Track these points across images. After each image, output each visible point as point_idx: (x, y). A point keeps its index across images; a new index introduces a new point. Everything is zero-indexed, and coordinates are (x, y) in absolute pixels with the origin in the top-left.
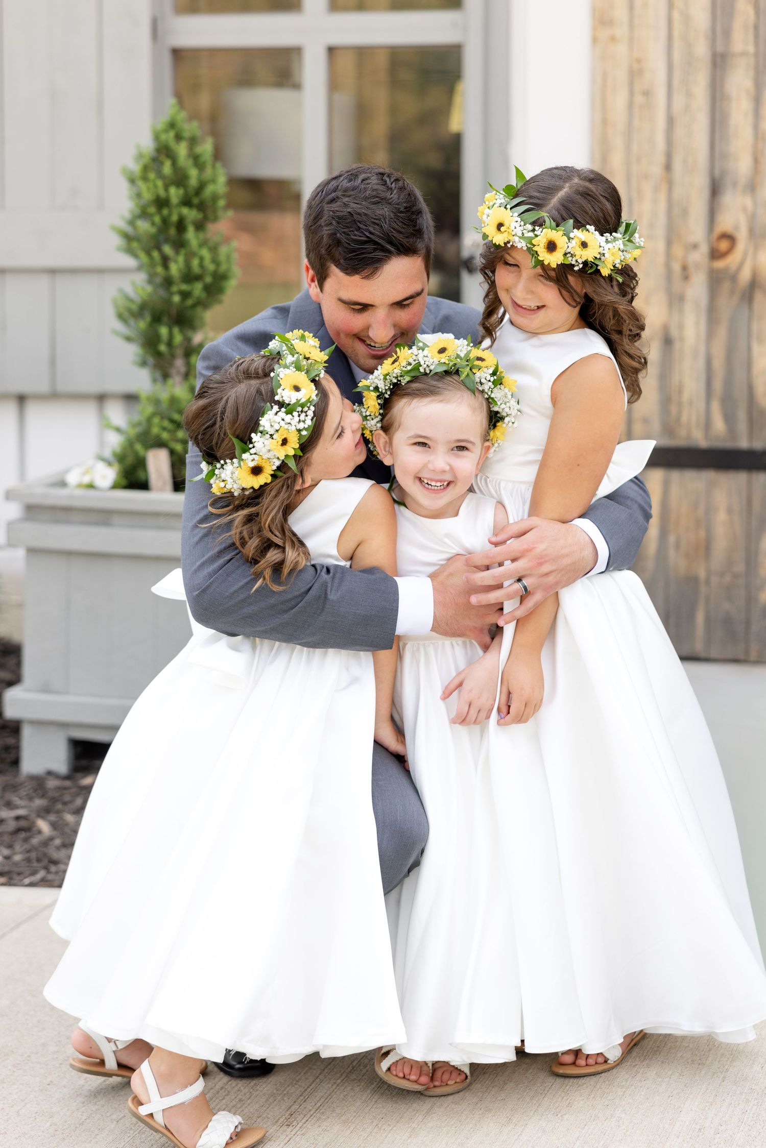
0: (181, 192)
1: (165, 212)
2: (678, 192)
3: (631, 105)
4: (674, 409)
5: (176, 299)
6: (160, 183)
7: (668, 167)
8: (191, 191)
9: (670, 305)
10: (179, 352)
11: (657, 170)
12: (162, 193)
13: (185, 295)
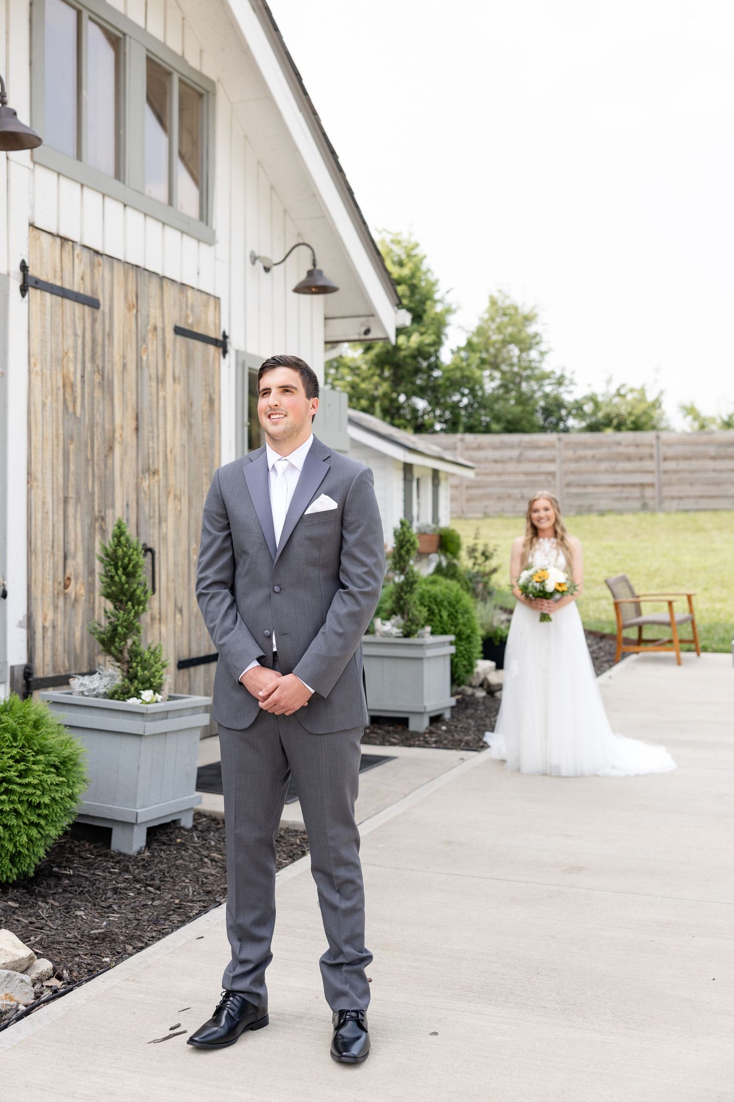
2: (55, 558)
3: (43, 518)
4: (55, 659)
9: (54, 611)
11: (50, 548)
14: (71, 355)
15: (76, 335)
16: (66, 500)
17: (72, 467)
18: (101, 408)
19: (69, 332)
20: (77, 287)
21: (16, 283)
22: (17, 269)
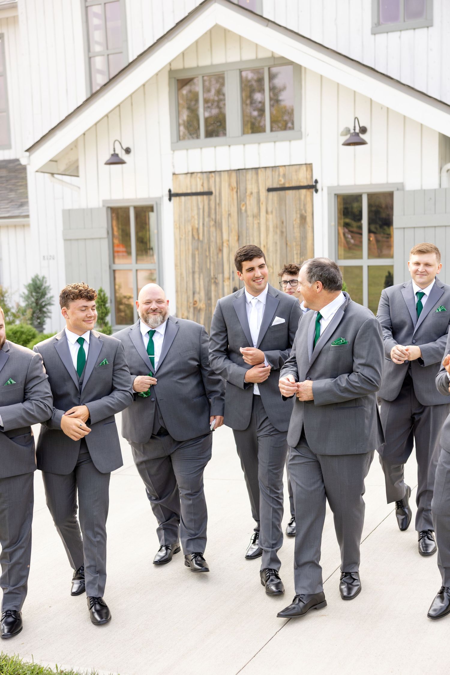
2: (188, 294)
3: (181, 280)
5: (101, 316)
7: (187, 290)
11: (185, 290)
14: (196, 217)
15: (198, 209)
16: (194, 273)
17: (197, 260)
18: (214, 235)
19: (195, 208)
20: (200, 189)
21: (166, 198)
22: (167, 193)
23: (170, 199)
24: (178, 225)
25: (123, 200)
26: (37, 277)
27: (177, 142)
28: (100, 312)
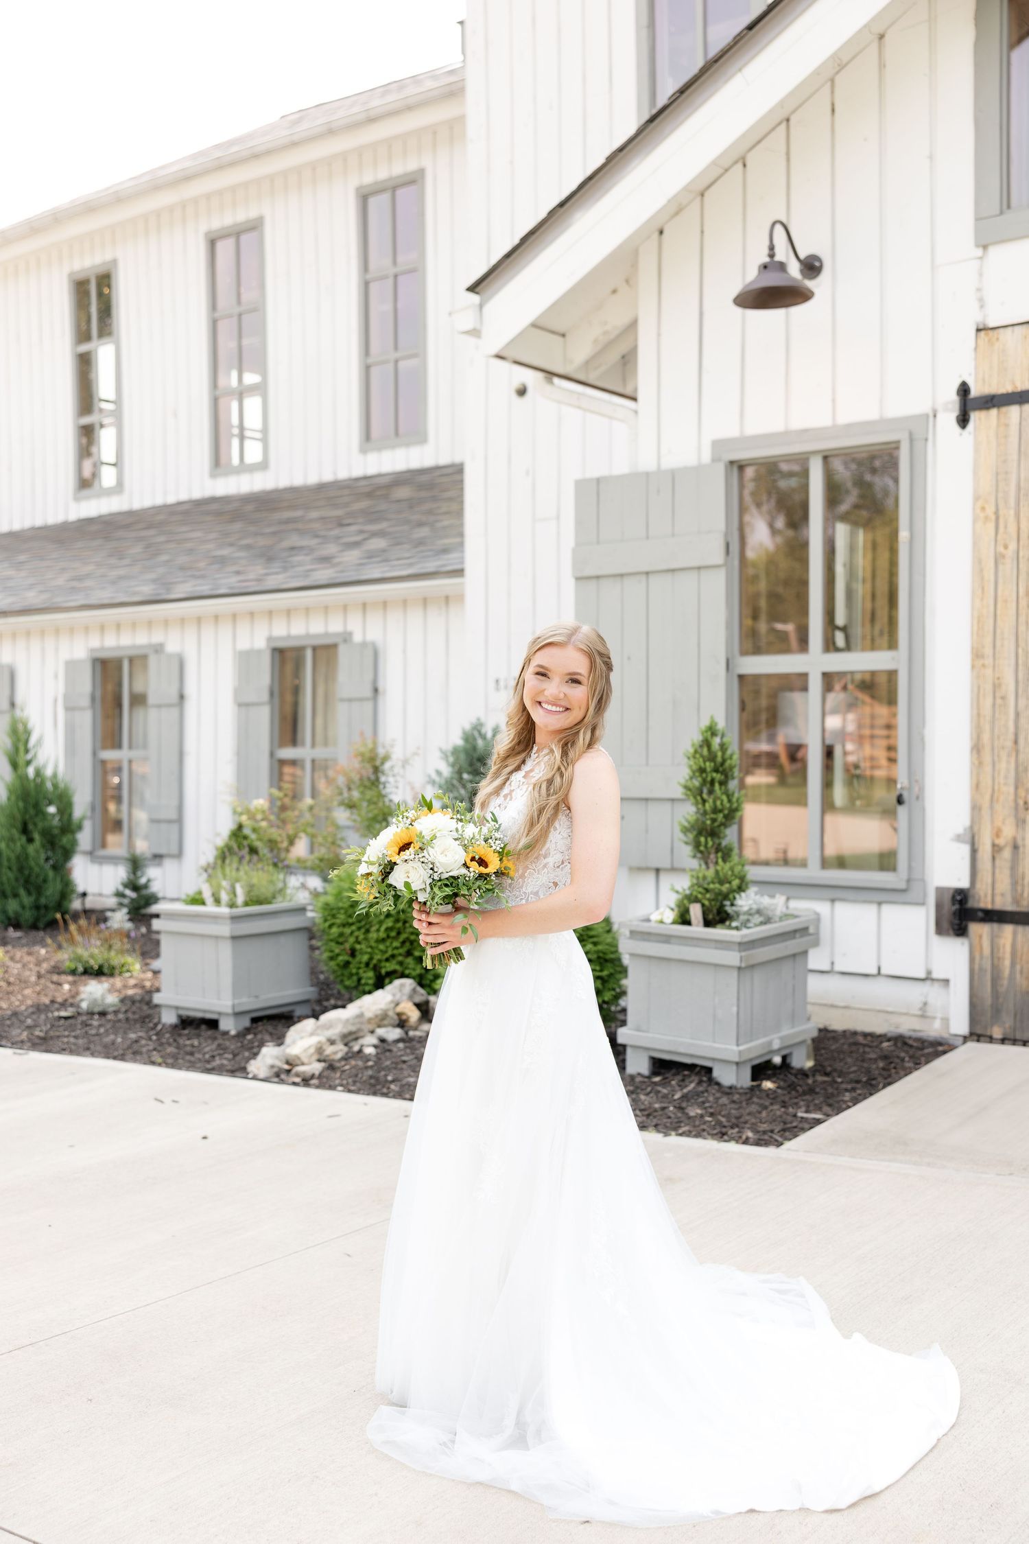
0: (712, 764)
1: (704, 775)
2: (1021, 757)
3: (994, 705)
4: (1019, 888)
5: (708, 822)
6: (701, 760)
7: (1016, 742)
8: (718, 764)
9: (1017, 826)
10: (713, 851)
11: (1009, 744)
12: (702, 765)
13: (714, 820)
21: (949, 418)
22: (953, 397)
23: (963, 421)
24: (990, 510)
25: (786, 435)
26: (478, 727)
27: (1001, 213)
28: (708, 806)
